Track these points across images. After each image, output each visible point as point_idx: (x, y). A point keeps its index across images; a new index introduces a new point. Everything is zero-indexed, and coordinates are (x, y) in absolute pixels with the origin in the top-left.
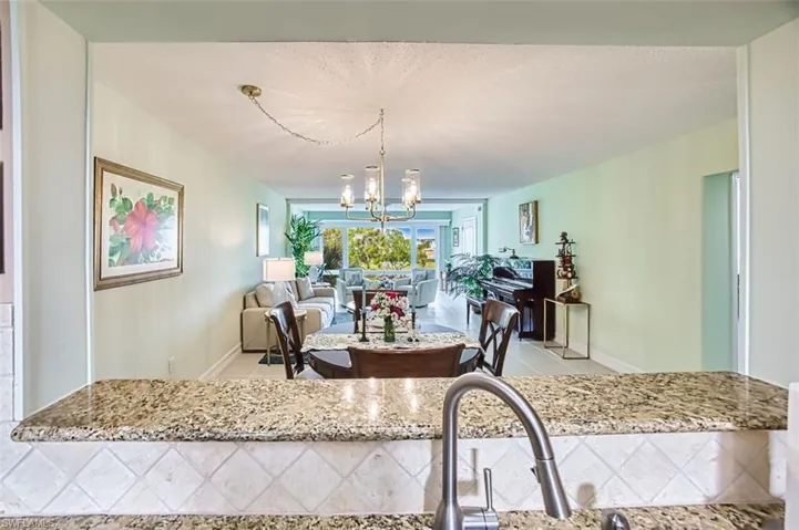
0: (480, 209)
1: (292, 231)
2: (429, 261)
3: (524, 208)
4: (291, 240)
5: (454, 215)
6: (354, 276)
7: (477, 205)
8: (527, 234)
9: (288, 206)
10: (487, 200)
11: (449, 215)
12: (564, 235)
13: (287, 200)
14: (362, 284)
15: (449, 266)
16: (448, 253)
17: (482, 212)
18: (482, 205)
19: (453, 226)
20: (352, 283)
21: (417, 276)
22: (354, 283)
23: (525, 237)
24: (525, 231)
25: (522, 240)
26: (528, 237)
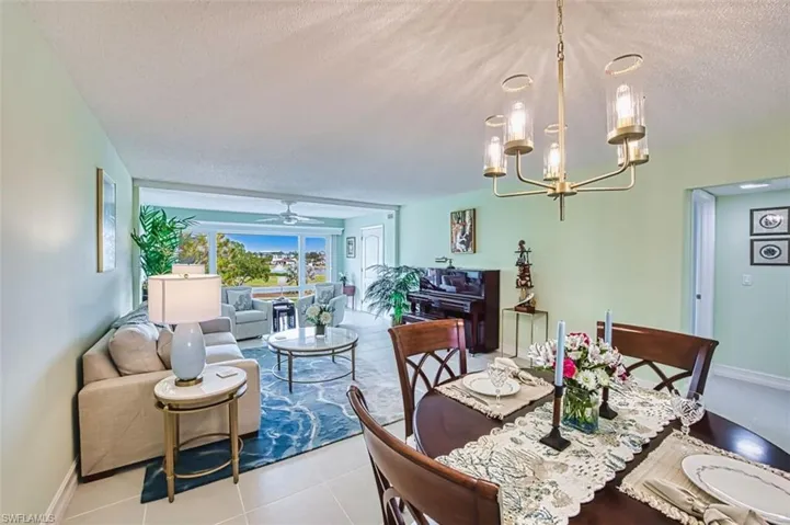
0: (390, 217)
1: (142, 232)
2: (272, 275)
3: (458, 217)
4: (142, 246)
5: (347, 223)
6: (241, 297)
7: (386, 212)
8: (462, 243)
9: (135, 191)
10: (399, 207)
11: (342, 223)
12: (522, 243)
13: (133, 180)
14: (253, 307)
15: (344, 279)
16: (341, 265)
17: (393, 221)
18: (393, 212)
19: (346, 235)
20: (240, 307)
21: (323, 293)
22: (242, 307)
23: (459, 246)
24: (459, 240)
25: (454, 250)
26: (463, 246)
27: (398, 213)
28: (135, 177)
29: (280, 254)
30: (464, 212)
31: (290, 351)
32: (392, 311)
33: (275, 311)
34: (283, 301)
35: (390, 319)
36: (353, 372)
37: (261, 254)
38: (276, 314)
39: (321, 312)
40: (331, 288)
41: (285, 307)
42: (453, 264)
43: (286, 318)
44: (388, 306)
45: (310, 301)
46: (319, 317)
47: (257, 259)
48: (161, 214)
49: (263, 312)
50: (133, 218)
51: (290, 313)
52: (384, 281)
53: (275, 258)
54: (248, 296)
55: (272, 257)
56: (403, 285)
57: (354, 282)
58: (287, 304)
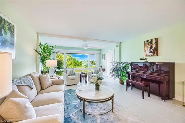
5: (102, 50)
7: (116, 44)
8: (151, 52)
9: (38, 37)
10: (120, 42)
11: (100, 50)
13: (37, 33)
14: (74, 75)
15: (101, 66)
16: (100, 62)
17: (118, 47)
18: (118, 45)
19: (102, 54)
20: (70, 74)
21: (96, 71)
22: (71, 74)
23: (148, 54)
24: (149, 51)
25: (146, 55)
26: (151, 54)
27: (120, 45)
28: (38, 32)
29: (84, 61)
30: (152, 40)
31: (84, 99)
32: (120, 77)
33: (81, 76)
34: (83, 73)
35: (119, 80)
36: (113, 108)
37: (80, 61)
38: (81, 77)
39: (98, 80)
40: (98, 69)
41: (84, 75)
42: (147, 61)
43: (84, 78)
44: (118, 76)
45: (92, 73)
46: (97, 82)
47: (79, 62)
48: (46, 45)
49: (77, 76)
50: (37, 45)
51: (86, 76)
52: (116, 67)
53: (83, 62)
54: (73, 71)
55: (82, 62)
56: (125, 68)
57: (104, 67)
58: (85, 74)
